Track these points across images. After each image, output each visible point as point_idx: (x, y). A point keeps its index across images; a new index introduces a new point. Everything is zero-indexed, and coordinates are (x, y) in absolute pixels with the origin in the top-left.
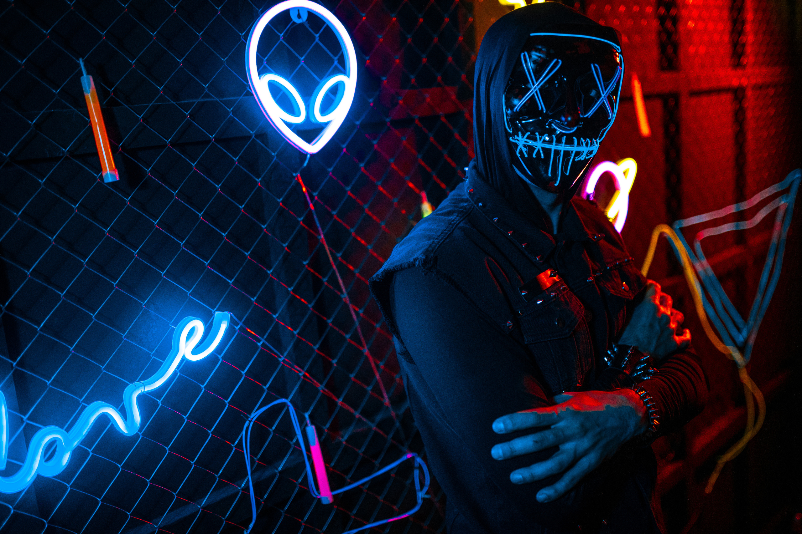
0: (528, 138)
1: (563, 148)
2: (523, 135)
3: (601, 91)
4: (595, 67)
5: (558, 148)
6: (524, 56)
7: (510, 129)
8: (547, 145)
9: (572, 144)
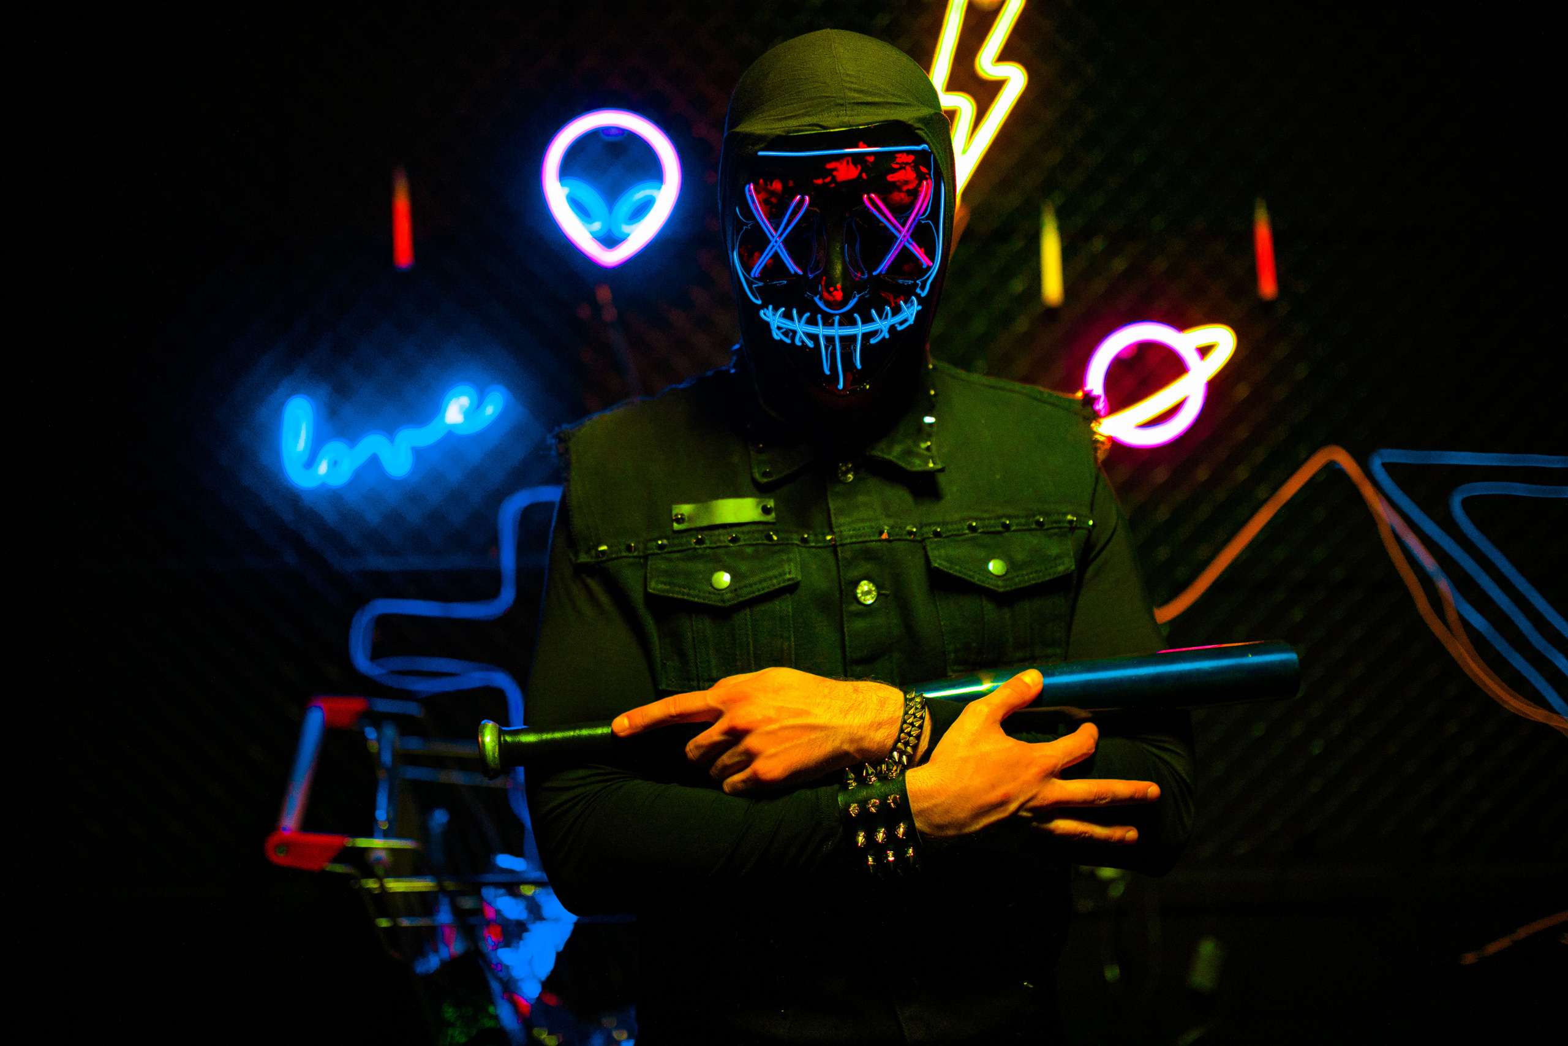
0: (782, 315)
1: (837, 331)
2: (775, 312)
4: (871, 199)
5: (830, 332)
6: (750, 191)
7: (757, 299)
8: (812, 330)
9: (854, 323)
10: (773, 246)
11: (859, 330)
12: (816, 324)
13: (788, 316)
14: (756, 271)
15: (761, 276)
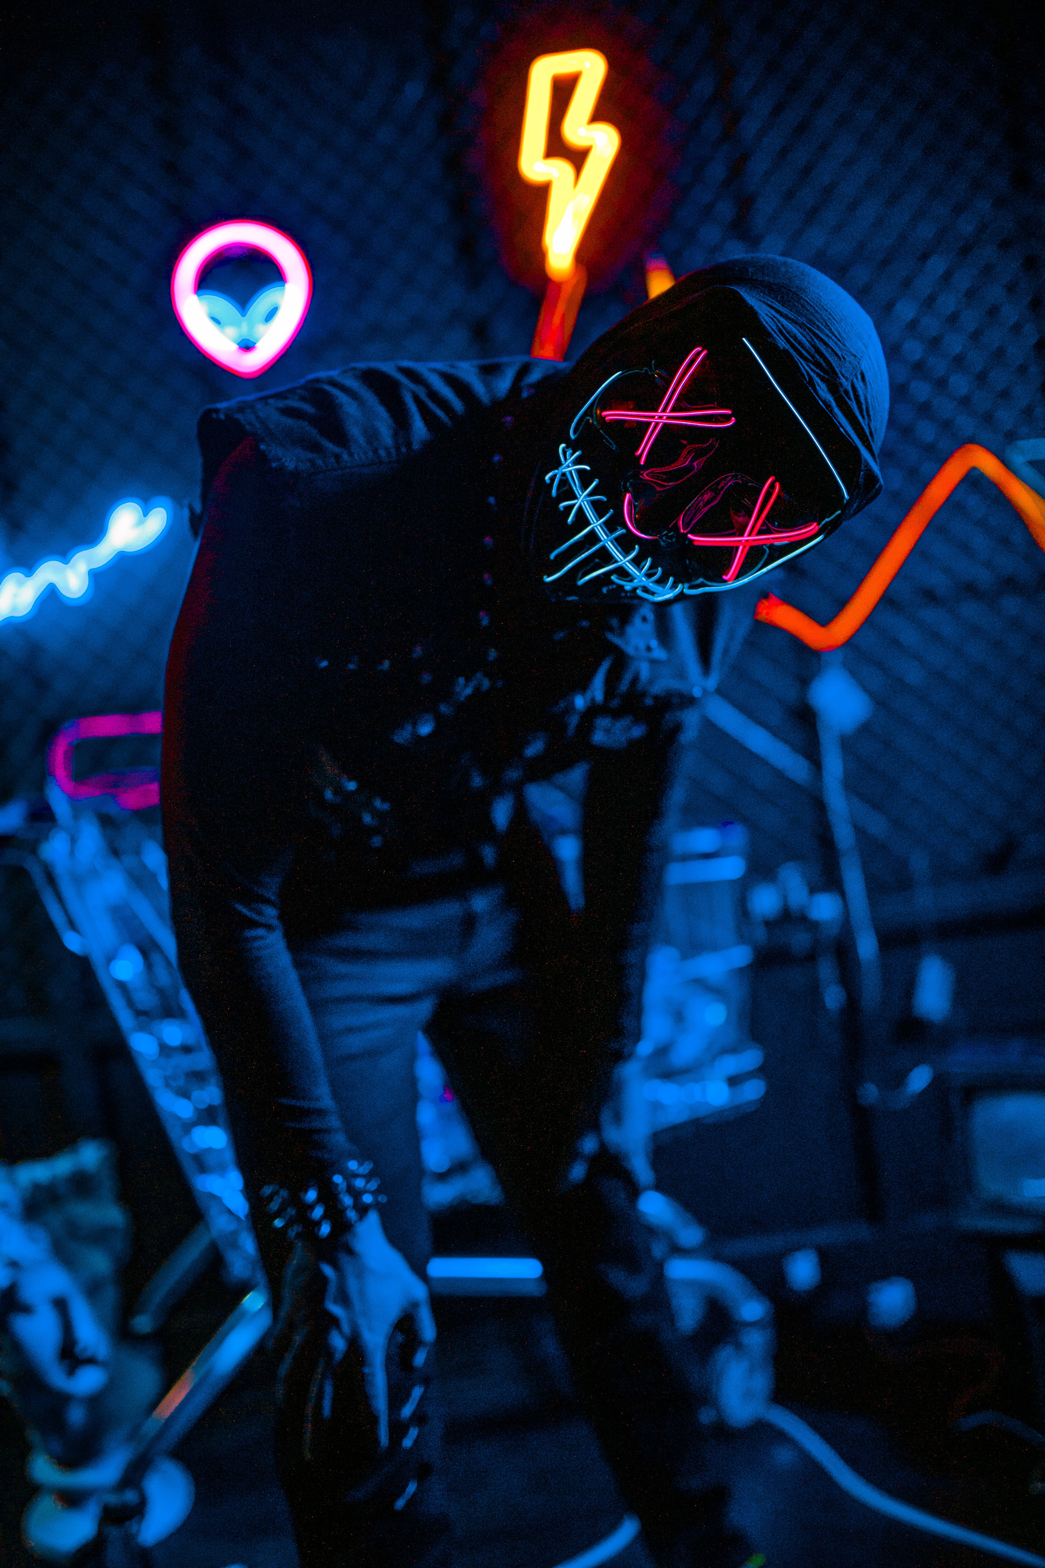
0: (580, 472)
1: (606, 540)
2: (577, 462)
3: (748, 529)
4: (772, 486)
5: (602, 534)
6: (699, 354)
7: (575, 433)
8: (590, 513)
9: (626, 551)
10: (653, 417)
11: (624, 561)
12: (600, 515)
13: (585, 479)
14: (611, 415)
15: (609, 423)
